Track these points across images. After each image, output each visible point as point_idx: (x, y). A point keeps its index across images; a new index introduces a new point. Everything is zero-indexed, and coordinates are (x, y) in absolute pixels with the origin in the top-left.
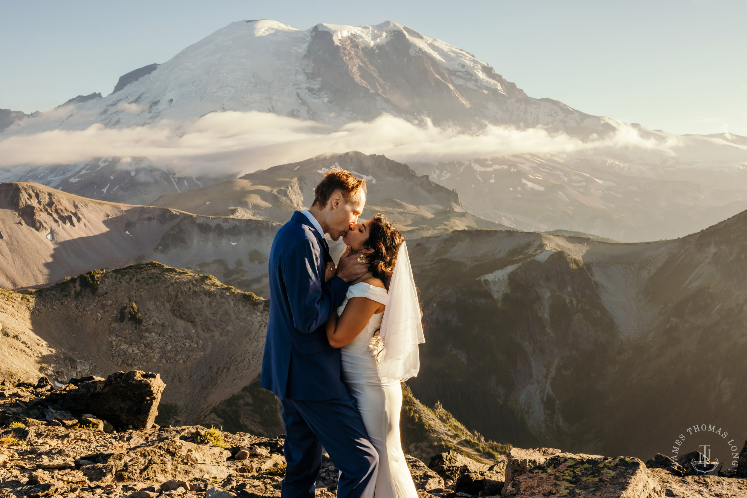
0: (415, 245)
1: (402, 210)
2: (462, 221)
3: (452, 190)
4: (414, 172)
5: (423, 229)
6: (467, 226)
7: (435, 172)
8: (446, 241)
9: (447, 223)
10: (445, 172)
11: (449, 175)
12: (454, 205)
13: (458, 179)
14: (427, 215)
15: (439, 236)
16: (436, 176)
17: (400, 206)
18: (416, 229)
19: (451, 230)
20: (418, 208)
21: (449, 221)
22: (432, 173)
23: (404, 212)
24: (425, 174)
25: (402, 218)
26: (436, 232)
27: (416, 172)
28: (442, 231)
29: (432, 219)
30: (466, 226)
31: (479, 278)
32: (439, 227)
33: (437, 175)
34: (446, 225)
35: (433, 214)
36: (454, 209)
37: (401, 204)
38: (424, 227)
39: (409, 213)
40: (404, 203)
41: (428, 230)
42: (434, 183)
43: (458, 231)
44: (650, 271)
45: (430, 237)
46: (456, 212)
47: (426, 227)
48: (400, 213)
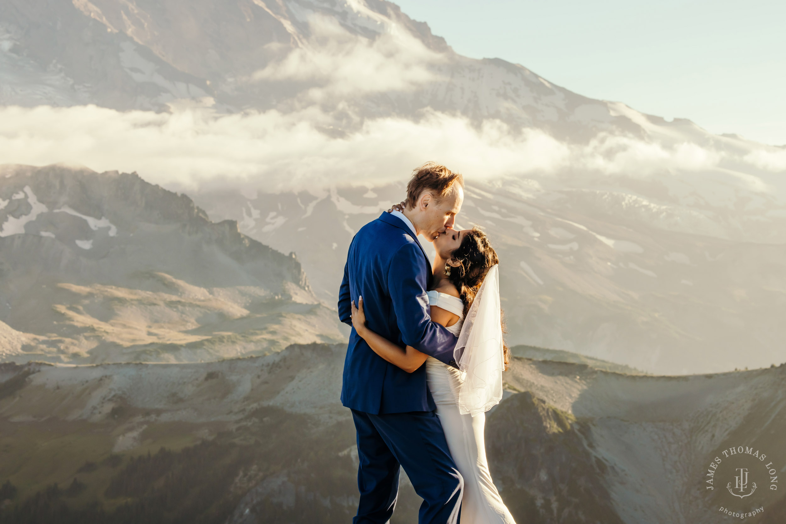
0: (205, 375)
1: (174, 298)
2: (309, 323)
3: (287, 254)
4: (204, 212)
5: (221, 340)
6: (321, 336)
7: (249, 214)
8: (273, 367)
9: (276, 327)
10: (273, 214)
11: (280, 221)
12: (291, 287)
13: (300, 229)
14: (231, 309)
15: (258, 358)
16: (252, 223)
17: (171, 288)
18: (207, 340)
19: (284, 344)
20: (211, 293)
21: (279, 323)
22: (245, 215)
23: (179, 302)
24: (228, 217)
25: (174, 315)
26: (252, 347)
27: (209, 213)
28: (265, 345)
29: (242, 318)
30: (317, 336)
31: (345, 452)
32: (259, 337)
33: (256, 220)
34: (274, 333)
35: (246, 307)
36: (291, 297)
37: (173, 284)
38: (223, 337)
39: (191, 305)
40: (181, 283)
41: (233, 342)
42: (247, 237)
43: (301, 347)
44: (713, 436)
45: (238, 359)
46: (295, 303)
47: (229, 337)
48: (171, 304)
